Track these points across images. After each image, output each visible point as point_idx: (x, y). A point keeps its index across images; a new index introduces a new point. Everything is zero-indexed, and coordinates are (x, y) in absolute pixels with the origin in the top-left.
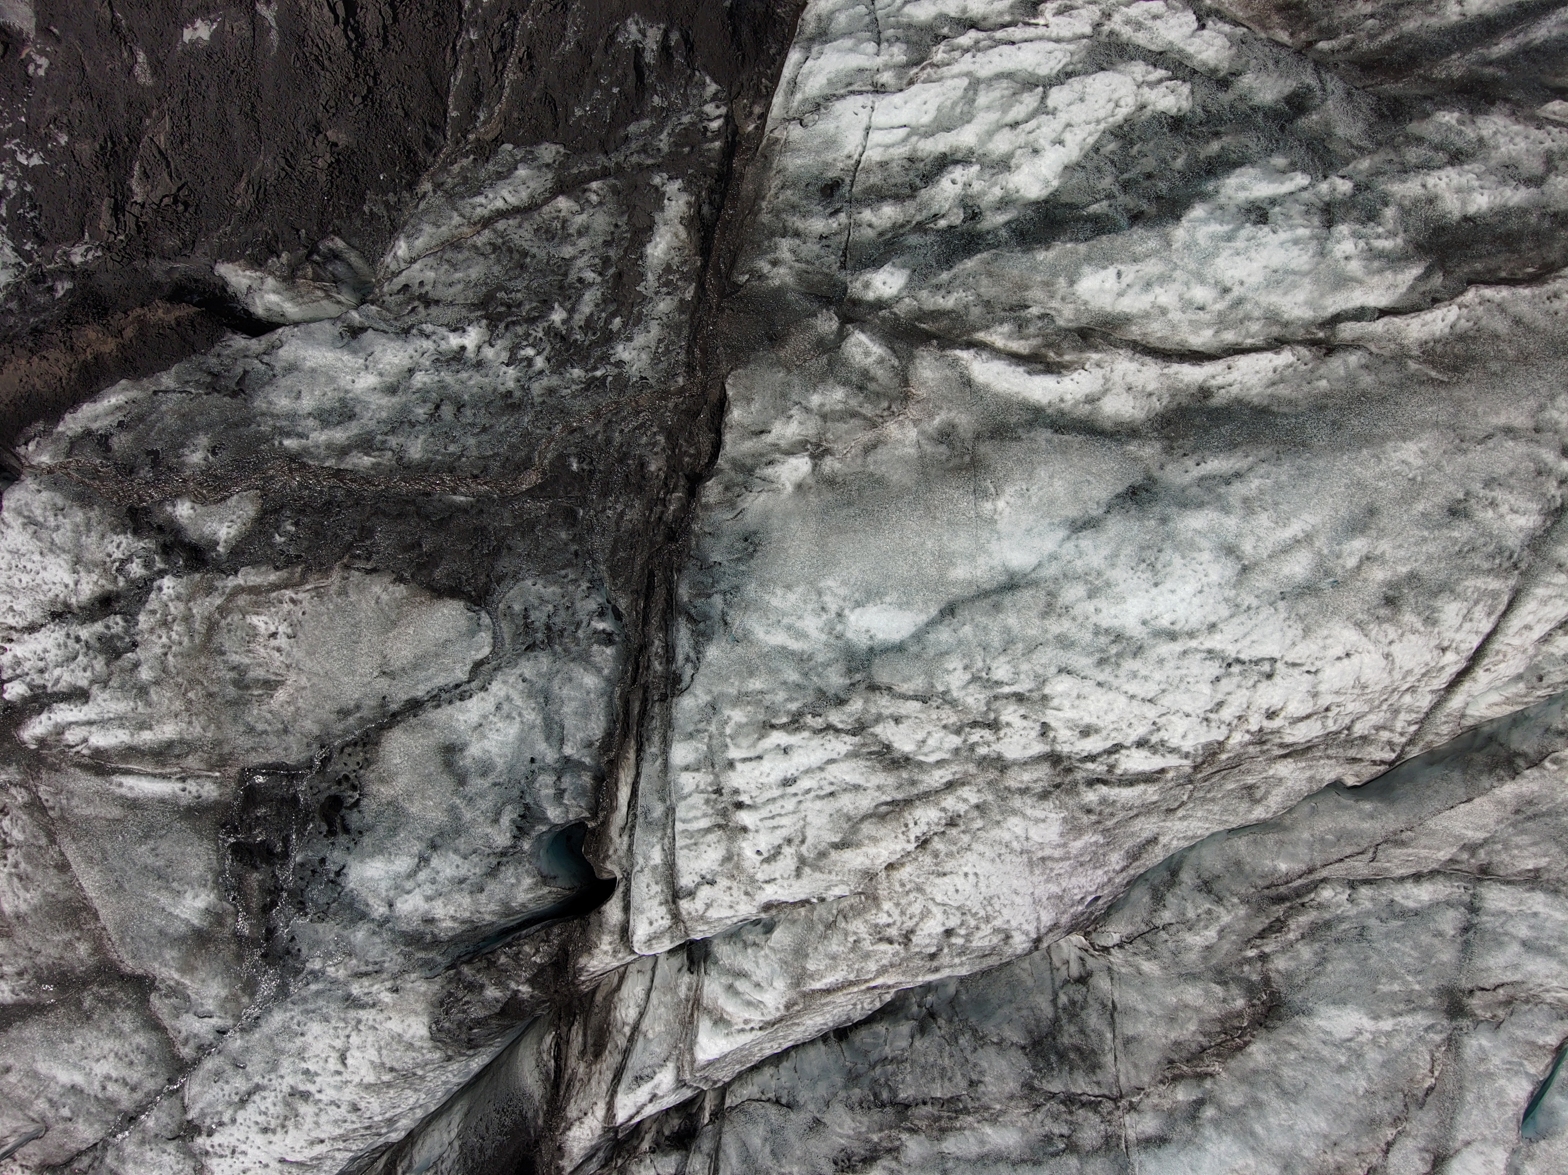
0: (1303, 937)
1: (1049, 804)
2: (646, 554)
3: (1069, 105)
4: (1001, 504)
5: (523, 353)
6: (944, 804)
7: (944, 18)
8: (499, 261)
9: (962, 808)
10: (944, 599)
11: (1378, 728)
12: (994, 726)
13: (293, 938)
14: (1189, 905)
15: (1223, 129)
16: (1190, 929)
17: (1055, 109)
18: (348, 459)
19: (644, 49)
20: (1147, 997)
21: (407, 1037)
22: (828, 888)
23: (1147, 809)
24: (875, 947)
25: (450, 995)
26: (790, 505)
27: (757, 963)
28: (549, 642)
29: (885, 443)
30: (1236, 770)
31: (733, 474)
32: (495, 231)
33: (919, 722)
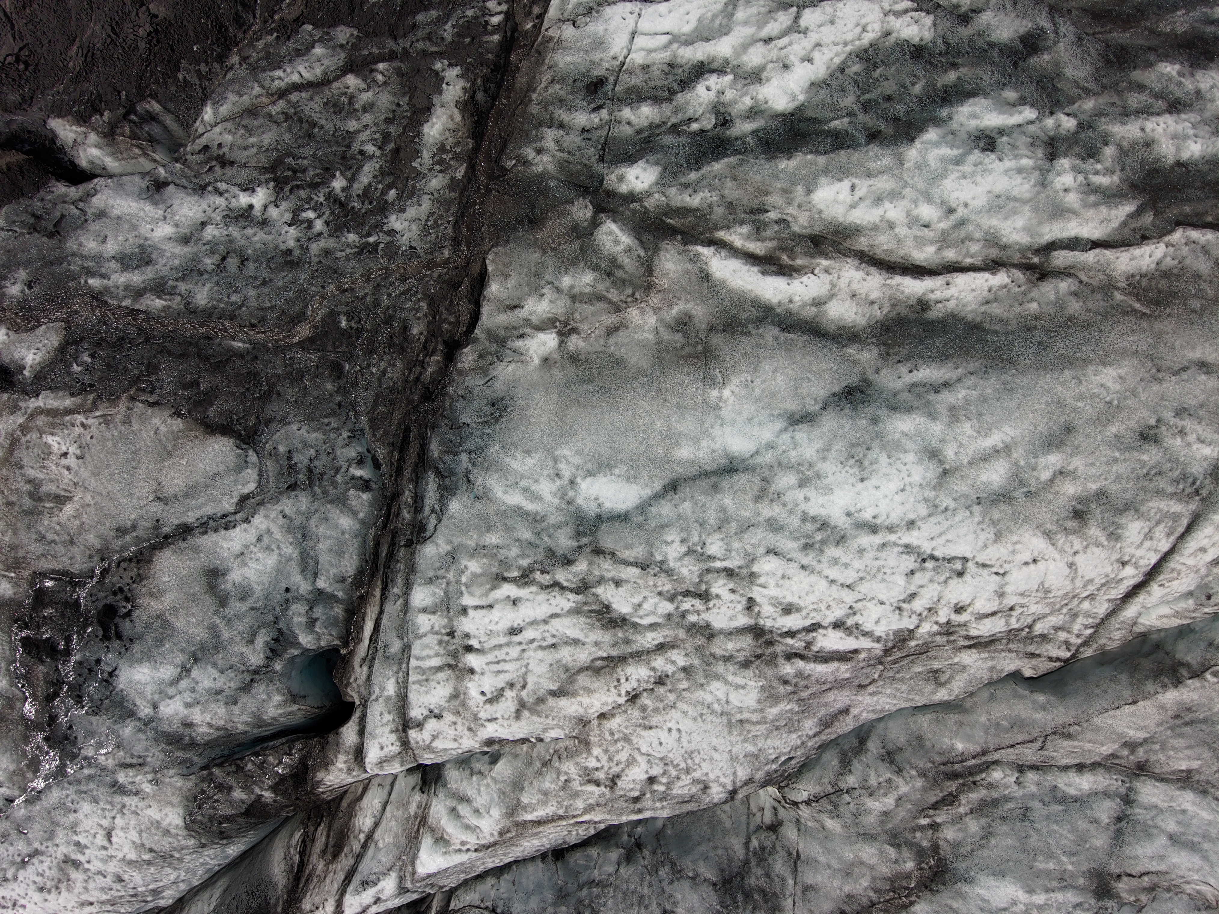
0: (972, 811)
1: (749, 673)
2: (403, 410)
4: (726, 393)
5: (304, 215)
6: (653, 664)
8: (290, 129)
9: (670, 669)
10: (669, 475)
11: (1057, 629)
12: (705, 596)
13: (71, 727)
14: (872, 773)
15: (959, 61)
16: (871, 795)
17: (807, 29)
18: (142, 300)
20: (828, 851)
21: (164, 824)
22: (545, 730)
23: (840, 684)
24: (583, 788)
25: (203, 792)
26: (536, 377)
27: (479, 790)
28: (310, 483)
29: (627, 327)
30: (924, 656)
31: (487, 344)
32: (289, 102)
33: (637, 588)
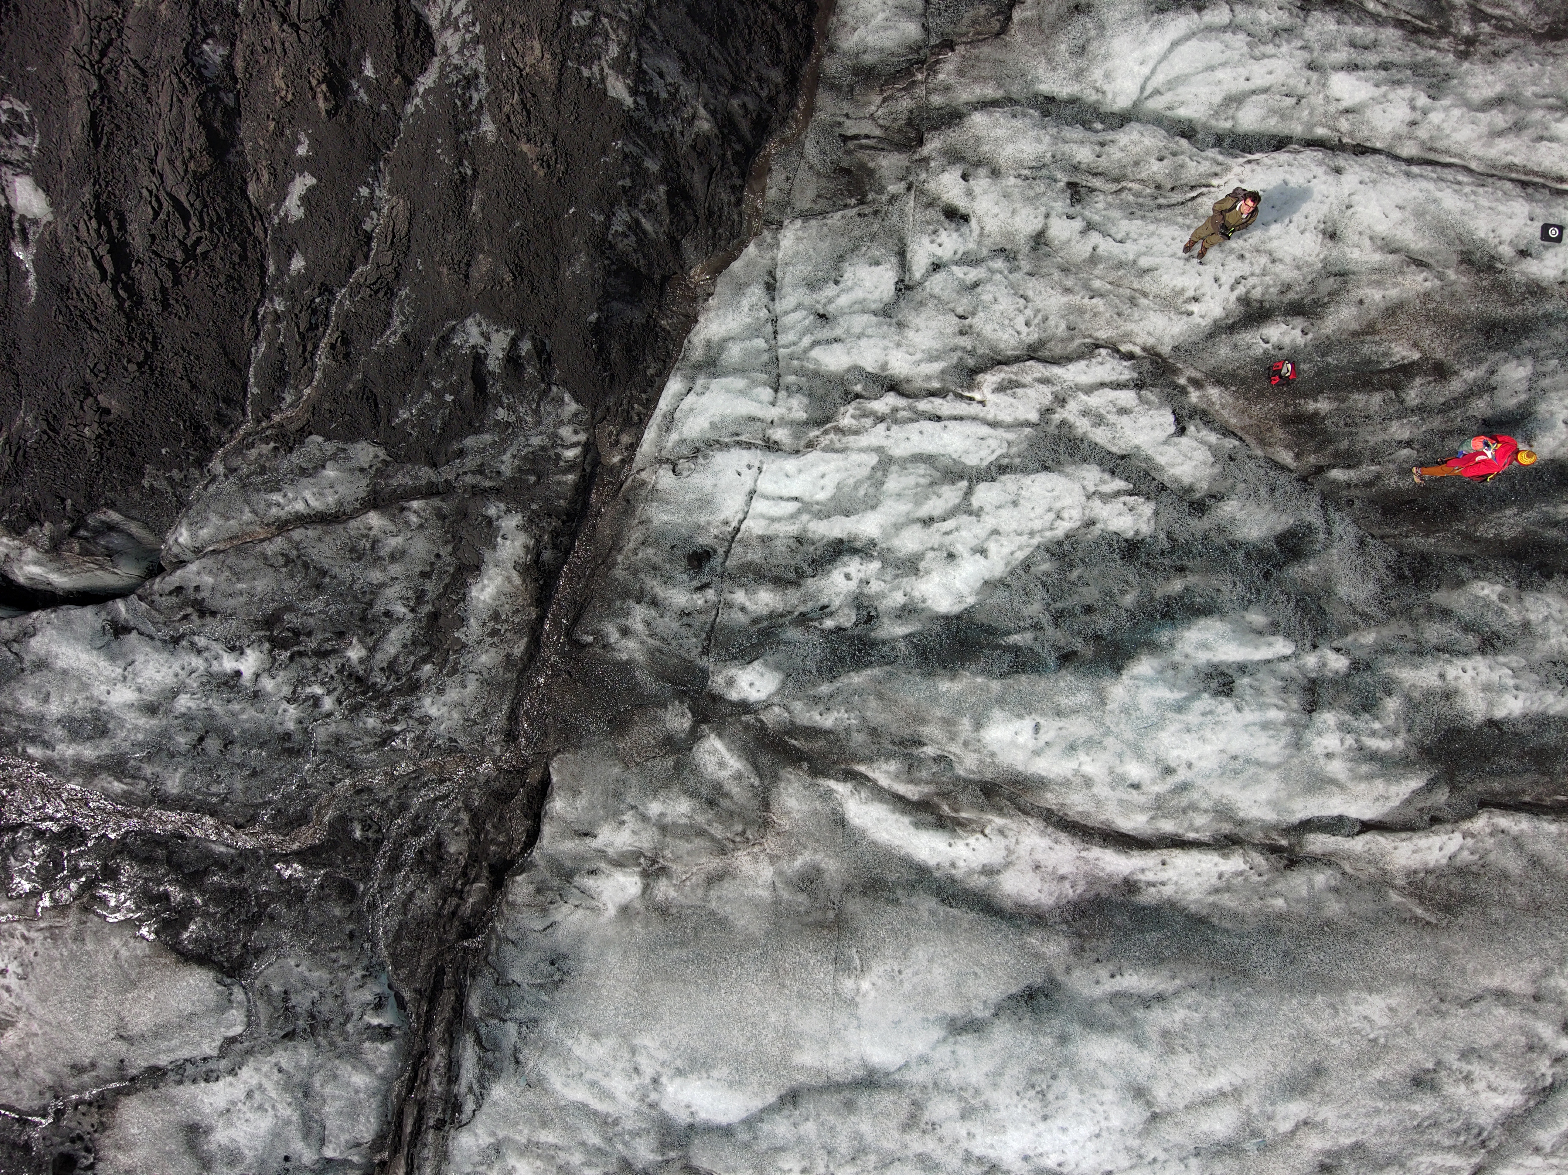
2: (434, 950)
3: (999, 507)
4: (865, 985)
5: (308, 690)
7: (858, 371)
8: (291, 576)
10: (785, 1084)
17: (981, 509)
18: (94, 781)
19: (486, 356)
26: (612, 931)
28: (312, 1031)
29: (734, 877)
31: (548, 875)
32: (290, 540)
